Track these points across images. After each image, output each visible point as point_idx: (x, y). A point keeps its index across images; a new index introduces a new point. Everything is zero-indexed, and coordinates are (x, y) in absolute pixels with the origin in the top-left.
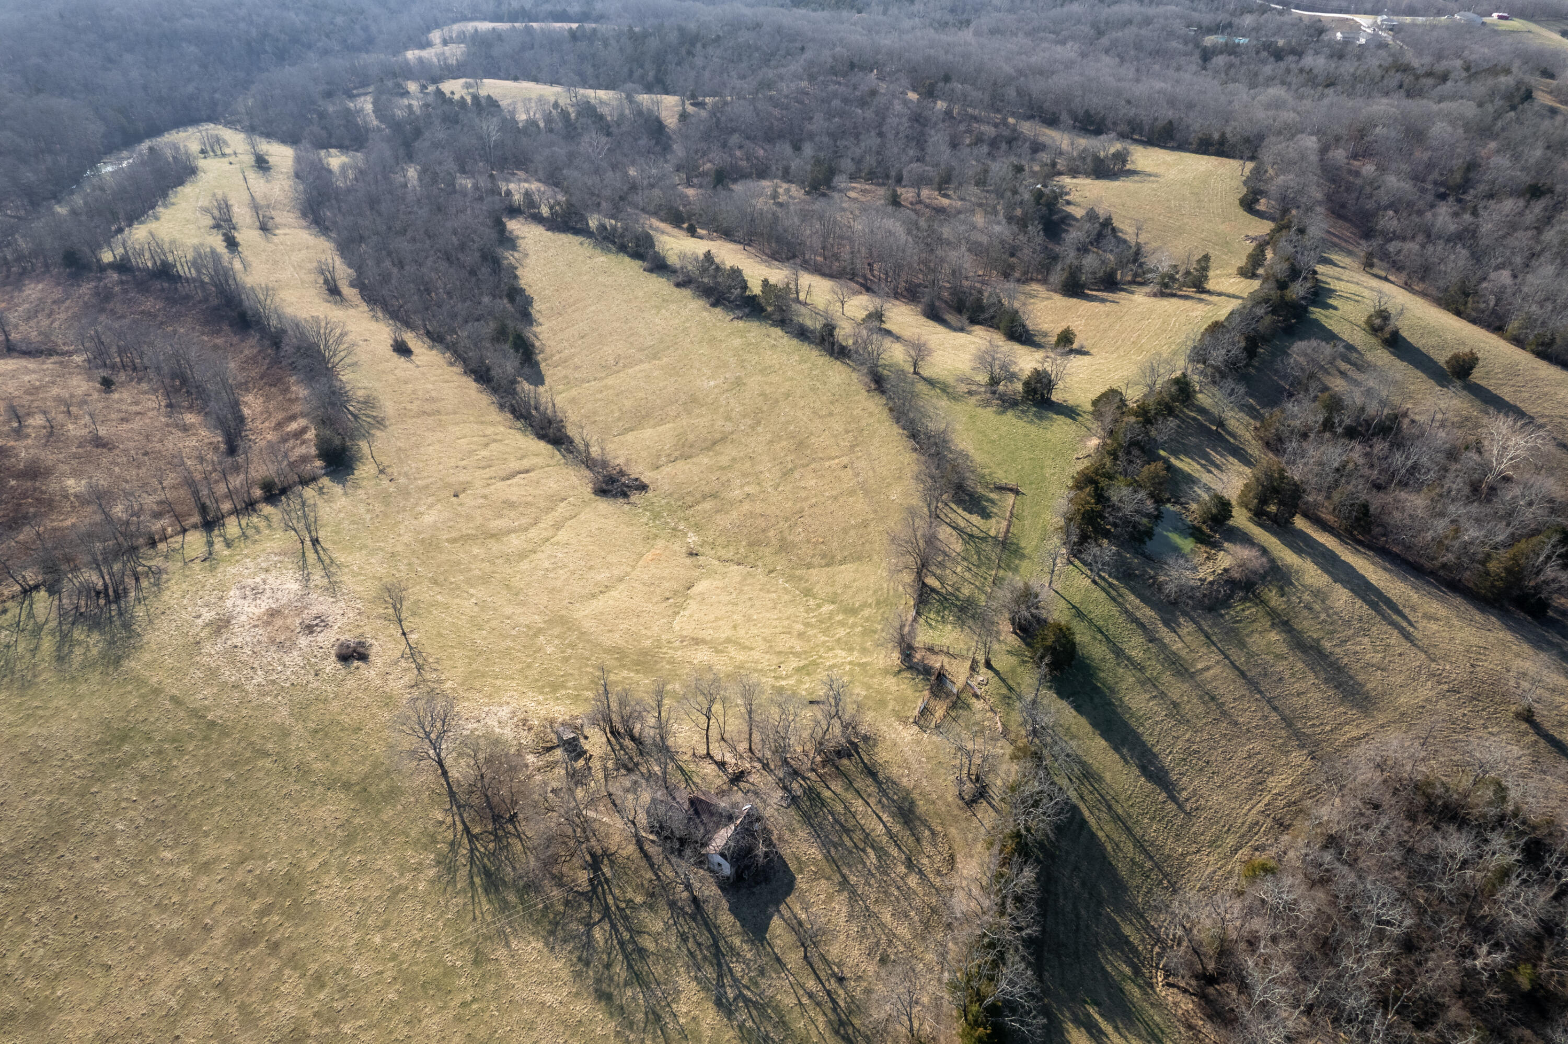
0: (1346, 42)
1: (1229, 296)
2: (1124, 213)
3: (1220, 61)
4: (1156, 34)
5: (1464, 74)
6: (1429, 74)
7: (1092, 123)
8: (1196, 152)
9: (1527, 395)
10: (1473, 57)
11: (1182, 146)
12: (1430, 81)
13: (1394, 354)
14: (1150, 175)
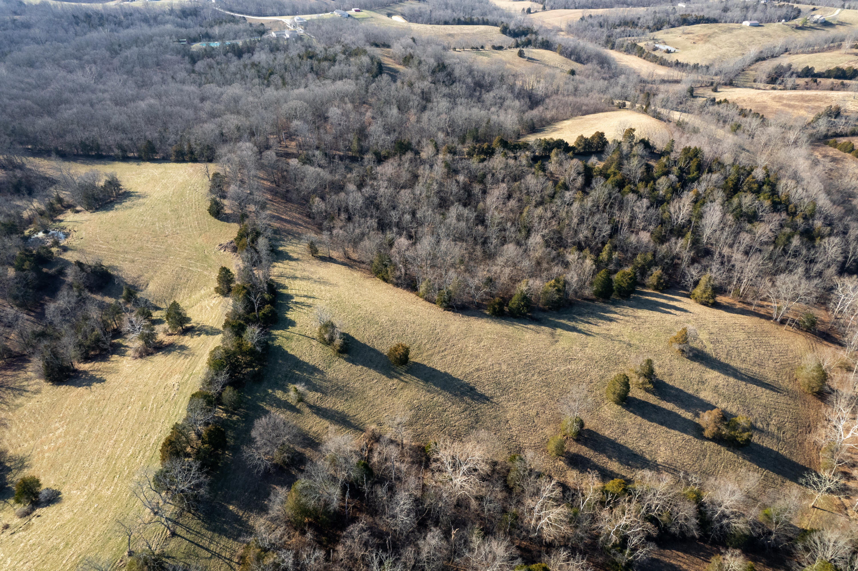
0: (277, 39)
1: (207, 333)
2: (117, 248)
3: (200, 65)
4: (154, 49)
5: (344, 56)
6: (326, 59)
7: (91, 149)
8: (177, 161)
9: (449, 358)
10: (346, 42)
11: (165, 159)
12: (326, 64)
13: (348, 360)
14: (139, 197)
